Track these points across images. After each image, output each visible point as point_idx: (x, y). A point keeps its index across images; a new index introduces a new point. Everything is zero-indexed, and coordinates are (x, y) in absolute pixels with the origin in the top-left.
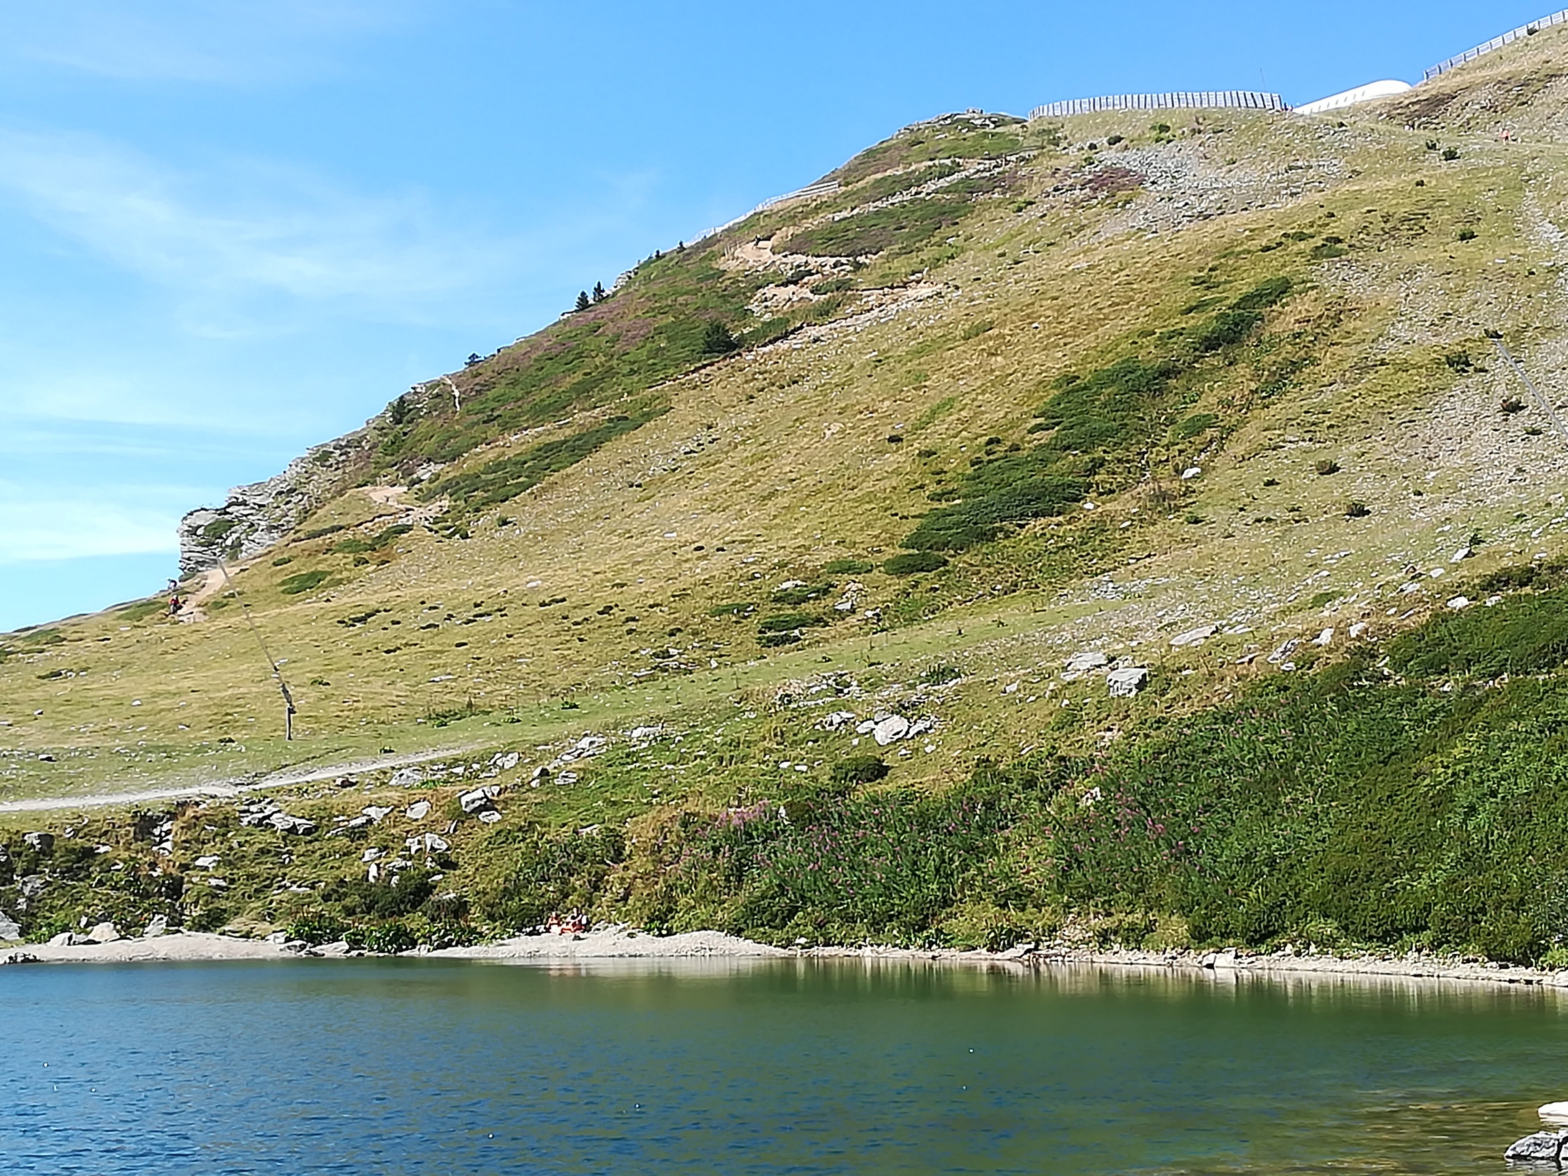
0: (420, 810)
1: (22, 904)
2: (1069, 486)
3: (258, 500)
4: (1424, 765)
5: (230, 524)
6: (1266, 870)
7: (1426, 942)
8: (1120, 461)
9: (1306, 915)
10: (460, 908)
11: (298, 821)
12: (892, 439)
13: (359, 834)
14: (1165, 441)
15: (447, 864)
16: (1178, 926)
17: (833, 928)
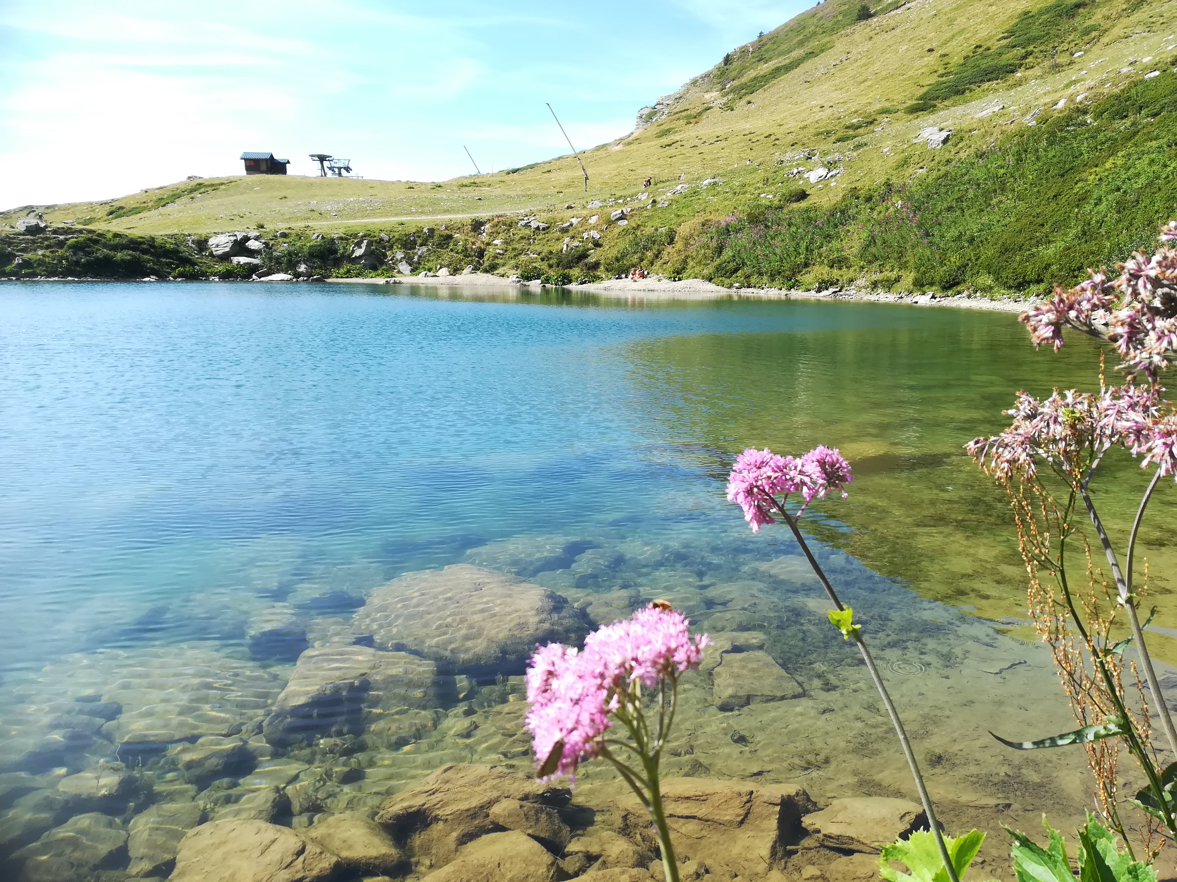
0: (593, 220)
1: (416, 259)
2: (1010, 65)
3: (667, 102)
4: (1084, 175)
5: (656, 113)
6: (966, 245)
7: (1042, 290)
8: (1041, 51)
9: (978, 272)
10: (596, 266)
11: (541, 224)
12: (929, 50)
13: (565, 230)
14: (1068, 40)
15: (597, 245)
16: (909, 278)
17: (753, 280)
